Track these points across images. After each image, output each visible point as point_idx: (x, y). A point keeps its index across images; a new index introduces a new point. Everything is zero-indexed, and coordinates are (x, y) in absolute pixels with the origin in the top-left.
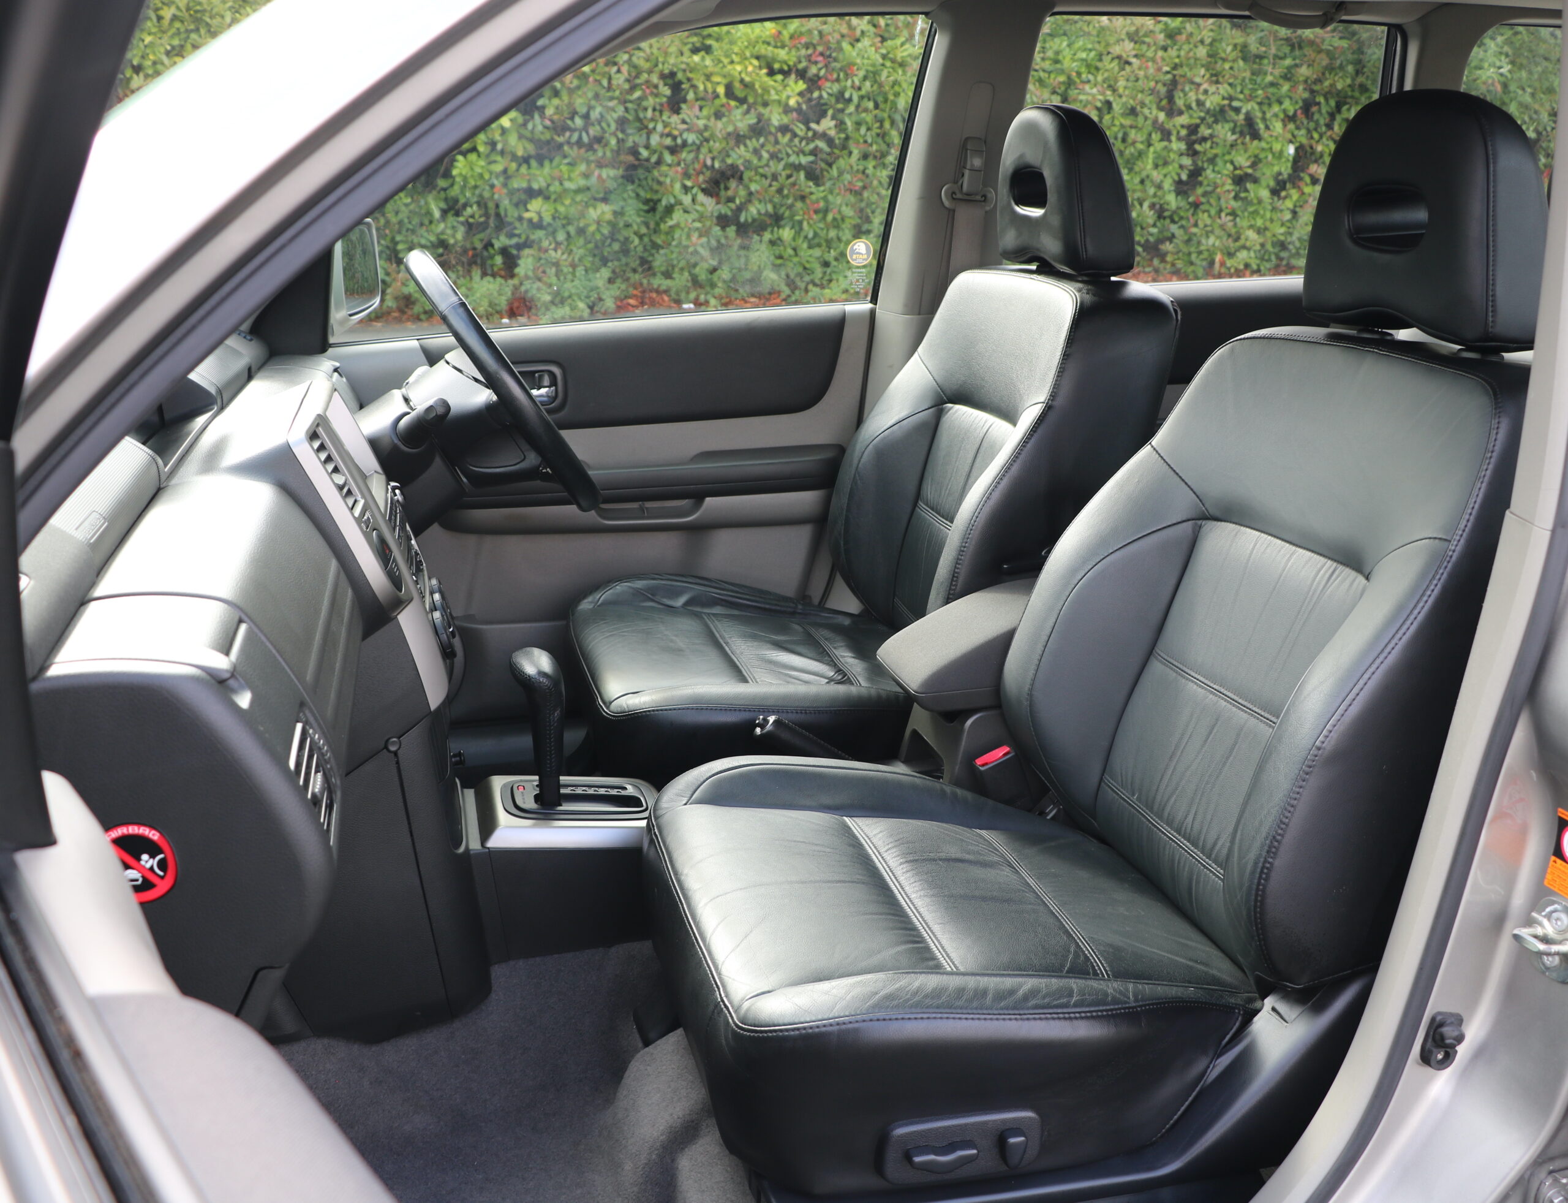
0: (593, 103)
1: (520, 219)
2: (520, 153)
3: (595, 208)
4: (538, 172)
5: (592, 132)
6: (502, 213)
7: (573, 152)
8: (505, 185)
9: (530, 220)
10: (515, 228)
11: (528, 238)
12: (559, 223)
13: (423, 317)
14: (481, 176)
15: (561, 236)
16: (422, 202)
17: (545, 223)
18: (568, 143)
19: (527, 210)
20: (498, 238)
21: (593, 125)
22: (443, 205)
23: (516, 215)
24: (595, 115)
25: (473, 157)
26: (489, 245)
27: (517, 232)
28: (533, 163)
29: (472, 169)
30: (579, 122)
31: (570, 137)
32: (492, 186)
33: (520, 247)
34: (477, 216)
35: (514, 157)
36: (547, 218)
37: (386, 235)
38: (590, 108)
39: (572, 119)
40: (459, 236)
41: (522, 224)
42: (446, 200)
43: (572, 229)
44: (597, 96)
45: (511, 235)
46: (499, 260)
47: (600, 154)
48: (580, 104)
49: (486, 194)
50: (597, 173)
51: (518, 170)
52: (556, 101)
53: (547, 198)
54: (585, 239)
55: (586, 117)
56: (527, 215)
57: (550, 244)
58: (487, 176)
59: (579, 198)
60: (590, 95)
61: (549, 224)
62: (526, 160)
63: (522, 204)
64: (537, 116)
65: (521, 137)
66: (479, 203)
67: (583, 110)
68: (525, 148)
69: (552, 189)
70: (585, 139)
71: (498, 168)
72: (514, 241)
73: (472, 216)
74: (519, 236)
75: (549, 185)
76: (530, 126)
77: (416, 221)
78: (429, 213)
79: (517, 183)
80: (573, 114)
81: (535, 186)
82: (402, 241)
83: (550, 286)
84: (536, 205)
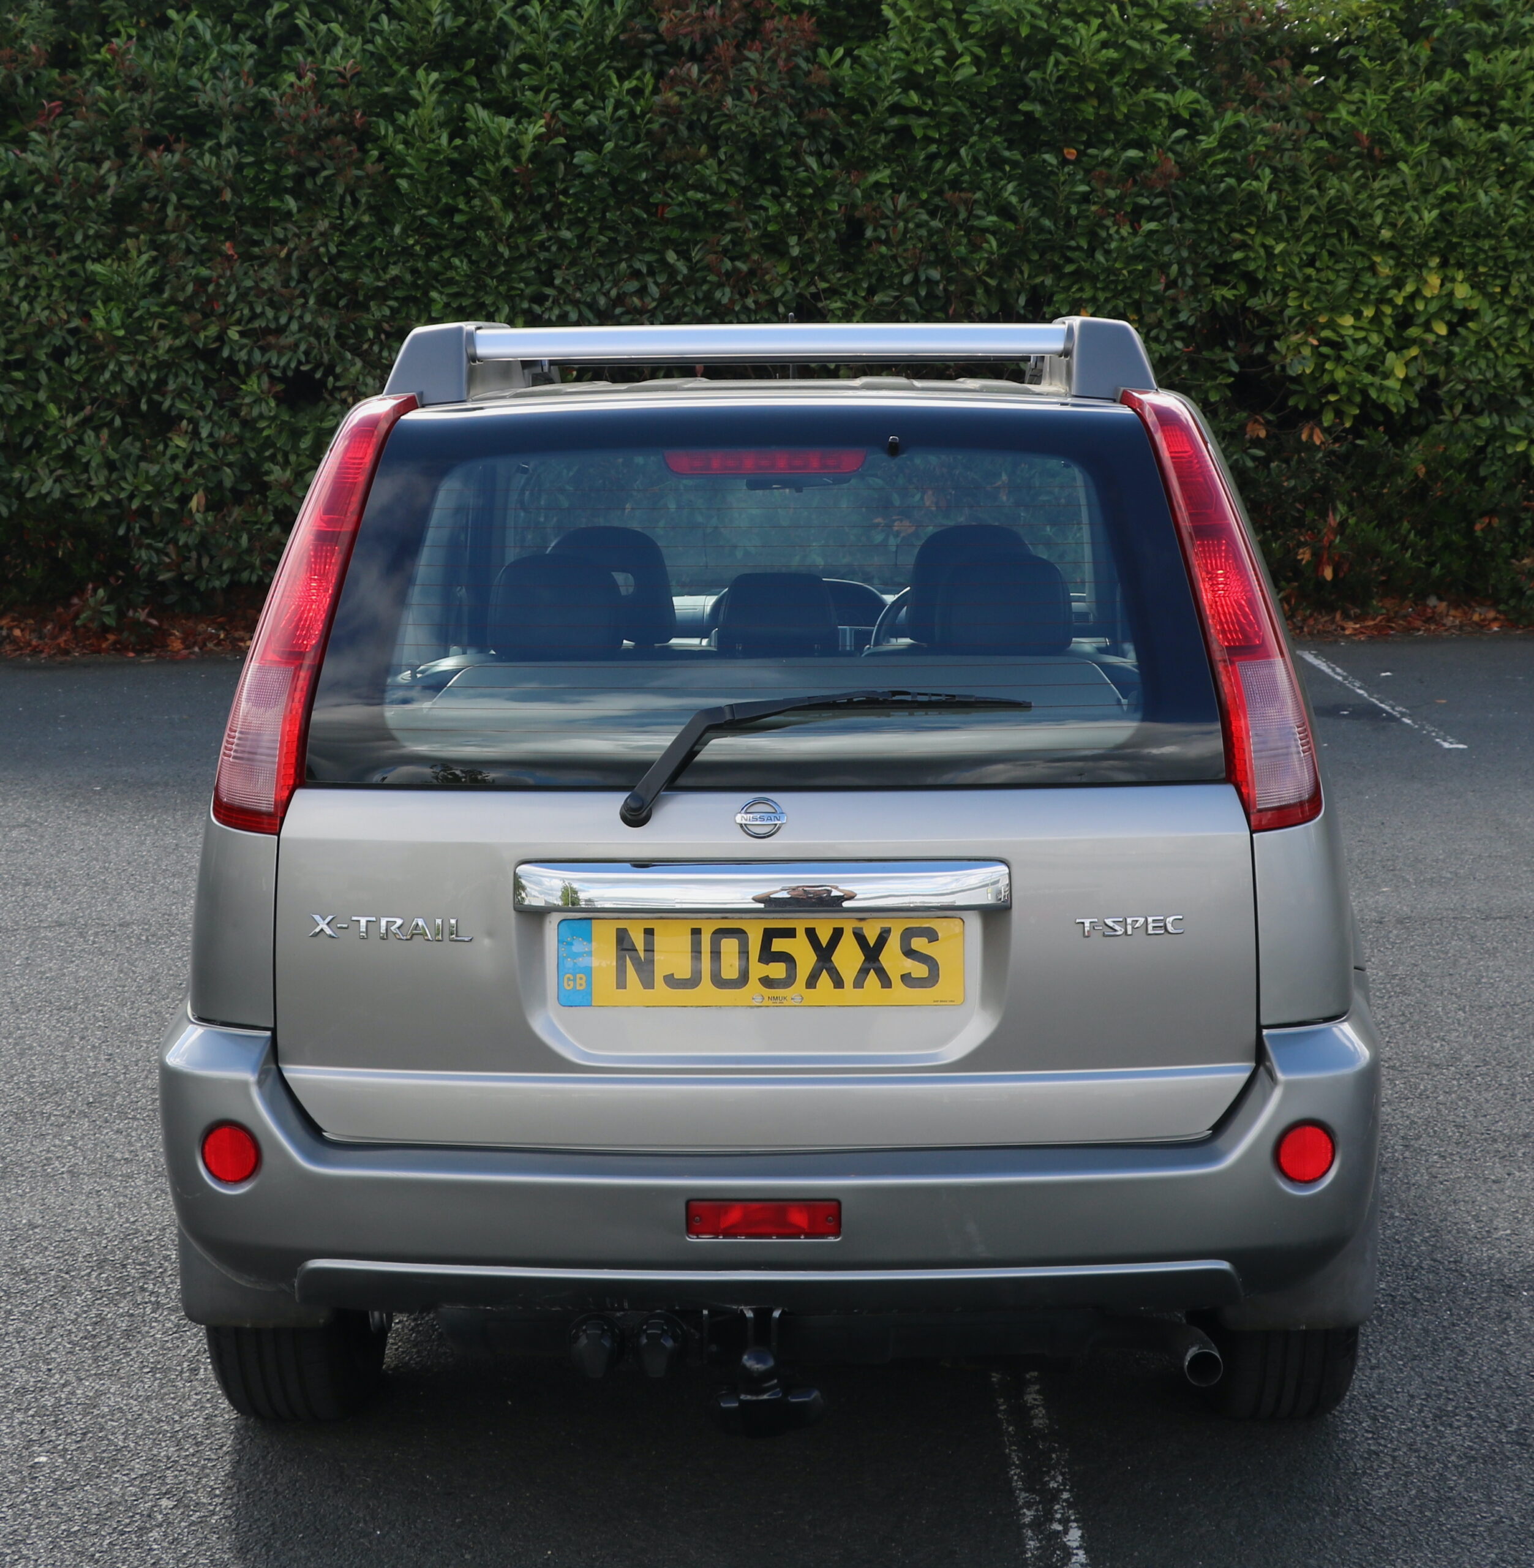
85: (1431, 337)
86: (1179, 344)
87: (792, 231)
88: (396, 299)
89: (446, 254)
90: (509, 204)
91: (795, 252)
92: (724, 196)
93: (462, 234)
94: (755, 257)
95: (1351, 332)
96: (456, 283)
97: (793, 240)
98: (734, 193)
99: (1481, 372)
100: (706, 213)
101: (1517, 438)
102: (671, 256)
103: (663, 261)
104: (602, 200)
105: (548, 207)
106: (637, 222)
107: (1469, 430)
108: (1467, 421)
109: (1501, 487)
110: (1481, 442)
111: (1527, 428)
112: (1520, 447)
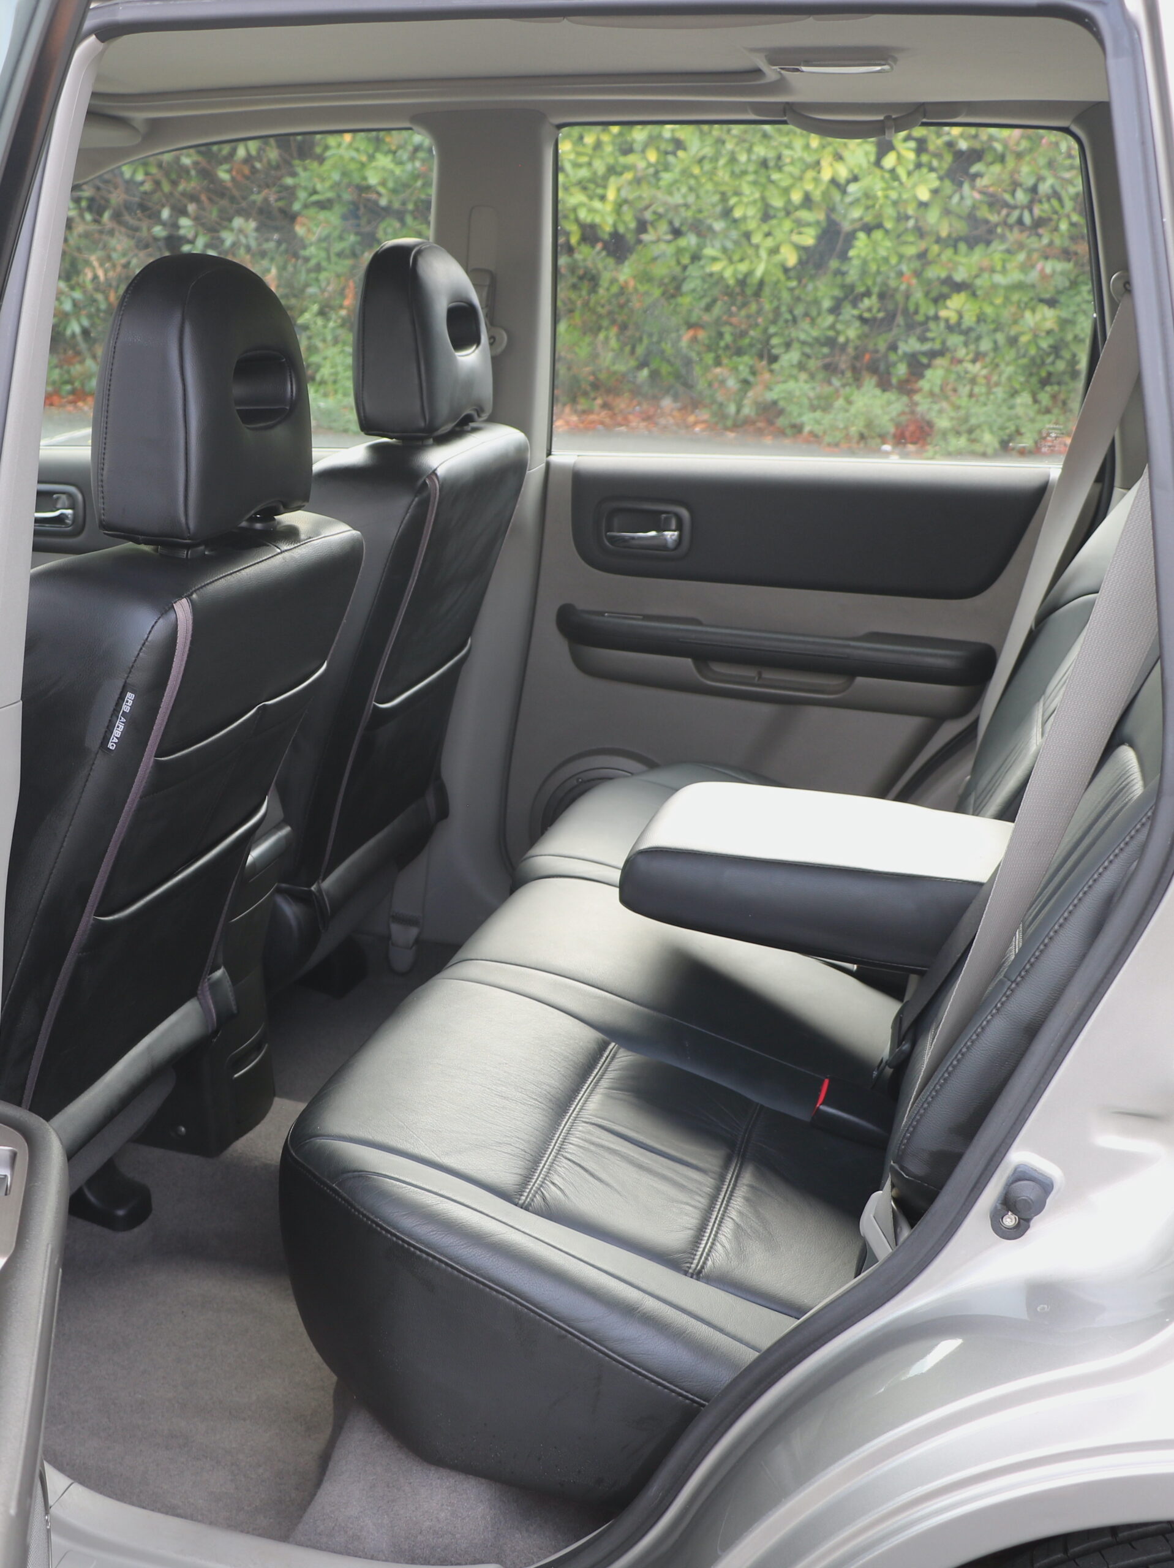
0: (1045, 172)
1: (936, 318)
2: (944, 234)
3: (1033, 310)
4: (964, 260)
5: (1037, 211)
6: (912, 308)
7: (1014, 236)
8: (918, 274)
9: (947, 321)
10: (929, 330)
11: (944, 343)
12: (984, 328)
13: (789, 431)
14: (886, 260)
15: (985, 345)
16: (810, 287)
17: (964, 326)
18: (1005, 223)
19: (946, 308)
20: (906, 342)
21: (1040, 202)
22: (837, 292)
23: (931, 313)
24: (1044, 188)
25: (878, 235)
26: (891, 348)
27: (930, 335)
28: (962, 247)
29: (875, 250)
30: (1021, 197)
31: (1008, 215)
32: (900, 274)
33: (933, 354)
34: (875, 310)
35: (937, 239)
36: (969, 320)
38: (1040, 179)
39: (1013, 193)
40: (852, 334)
41: (938, 325)
42: (843, 286)
43: (1000, 337)
44: (1051, 164)
45: (923, 339)
46: (902, 370)
47: (1045, 241)
48: (1025, 173)
49: (893, 283)
50: (1039, 266)
51: (939, 255)
52: (996, 168)
53: (974, 295)
54: (1018, 351)
55: (1034, 190)
56: (945, 314)
57: (969, 354)
58: (894, 260)
59: (1015, 297)
60: (1042, 161)
61: (971, 328)
62: (952, 242)
63: (939, 300)
64: (966, 187)
65: (947, 212)
66: (882, 296)
67: (1030, 182)
68: (951, 225)
69: (979, 282)
70: (1027, 219)
71: (911, 251)
72: (927, 347)
73: (870, 310)
74: (933, 340)
75: (975, 278)
76: (956, 199)
77: (799, 310)
78: (817, 302)
79: (935, 272)
80: (1015, 185)
81: (958, 277)
82: (775, 334)
83: (957, 408)
84: (957, 302)
85: (642, 165)
86: (418, 164)
95: (572, 156)
99: (684, 196)
101: (714, 259)
107: (670, 249)
108: (669, 242)
109: (703, 303)
110: (686, 260)
111: (724, 250)
112: (716, 267)
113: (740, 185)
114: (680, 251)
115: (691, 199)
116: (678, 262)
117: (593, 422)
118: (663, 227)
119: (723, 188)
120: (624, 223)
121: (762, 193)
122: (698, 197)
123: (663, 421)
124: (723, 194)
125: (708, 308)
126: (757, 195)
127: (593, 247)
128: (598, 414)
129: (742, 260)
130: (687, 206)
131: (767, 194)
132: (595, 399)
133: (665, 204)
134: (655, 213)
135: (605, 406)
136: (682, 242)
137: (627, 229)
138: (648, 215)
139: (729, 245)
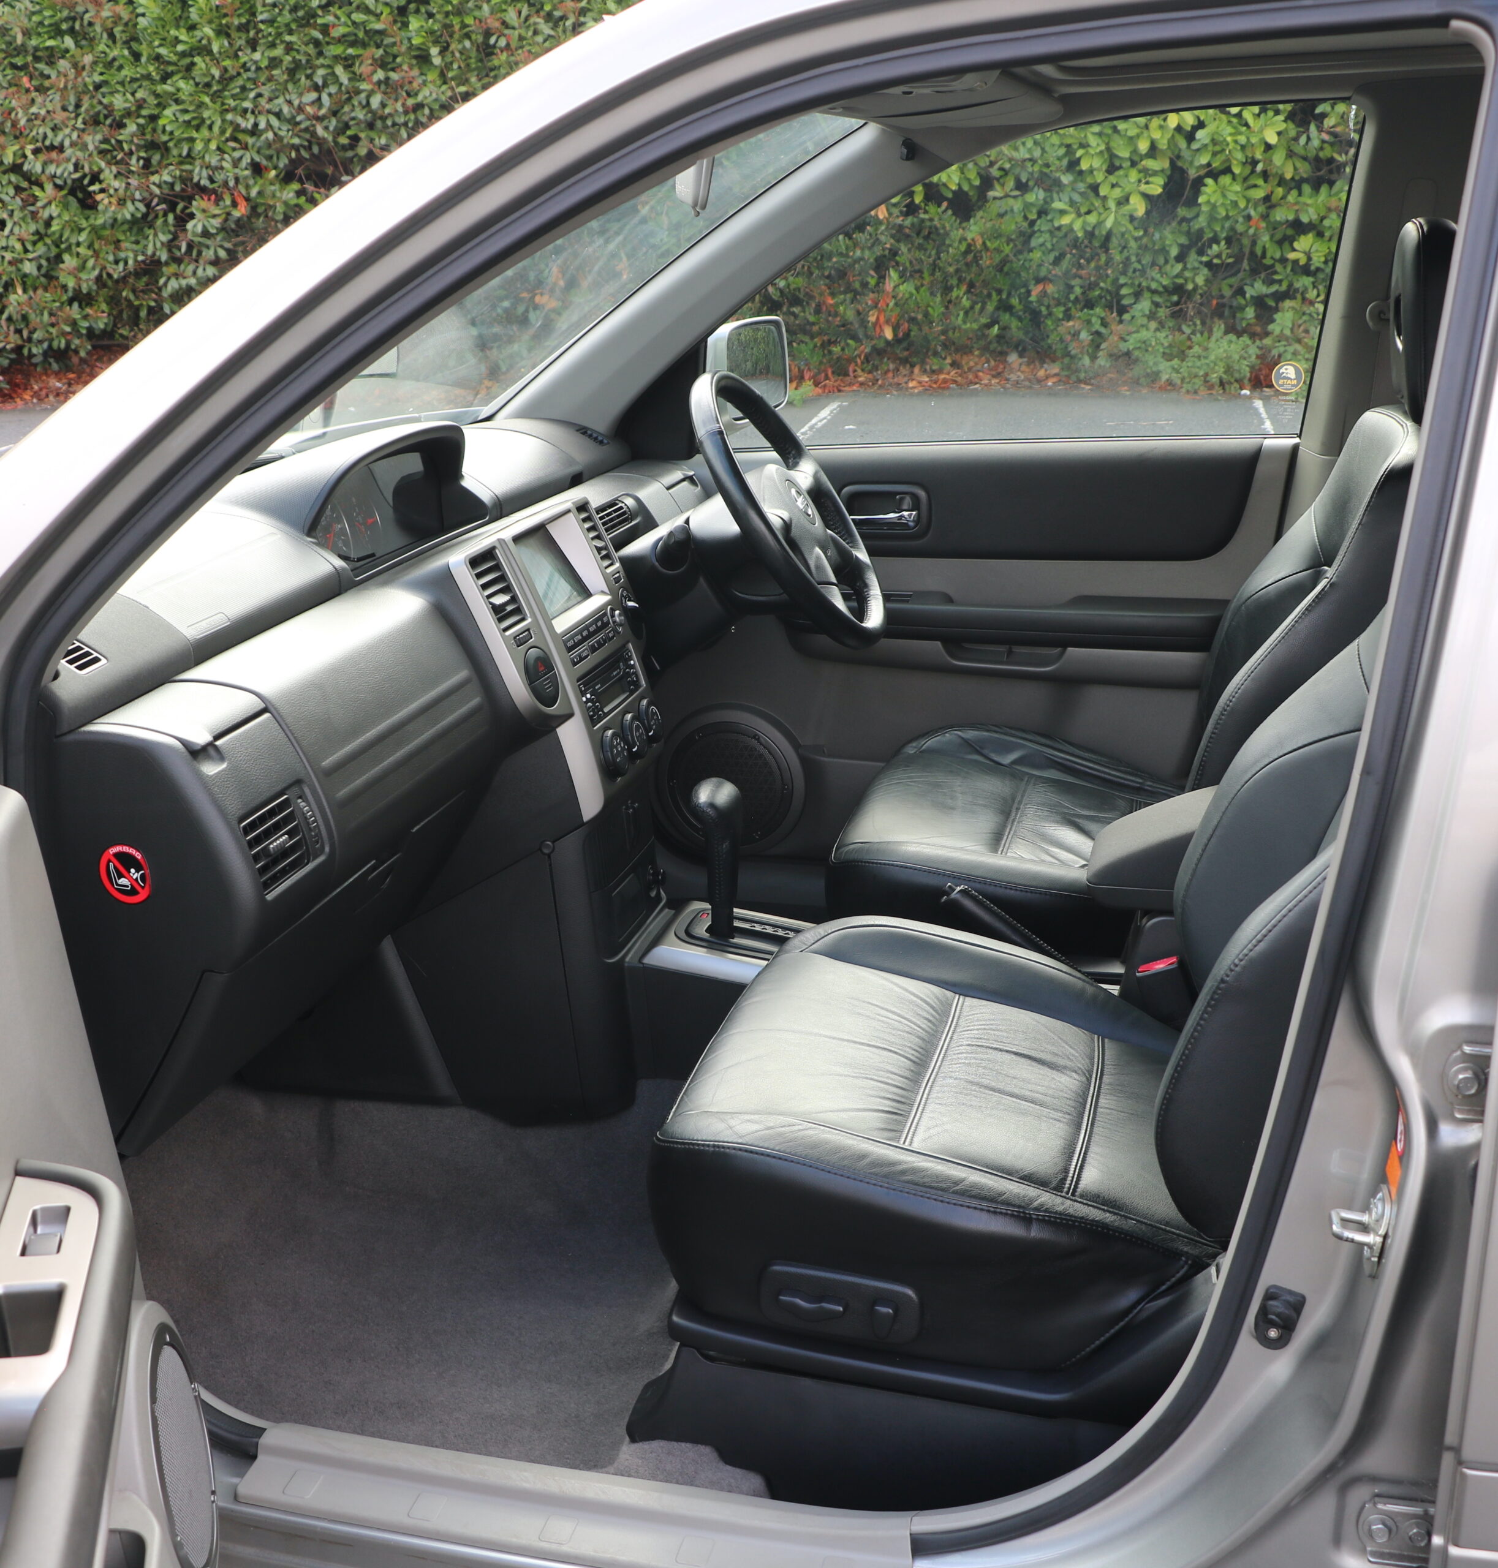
1: (1283, 260)
2: (1288, 176)
4: (1309, 201)
6: (1259, 252)
8: (1265, 217)
9: (1296, 262)
10: (1276, 273)
11: (1290, 285)
13: (1143, 381)
14: (1235, 204)
16: (1157, 236)
17: (1313, 268)
19: (1294, 250)
20: (1252, 286)
22: (1183, 240)
23: (1278, 255)
25: (1226, 180)
26: (1240, 292)
27: (1276, 277)
28: (1307, 188)
29: (1224, 196)
32: (1249, 218)
33: (1280, 297)
34: (1224, 257)
35: (1282, 182)
36: (1317, 261)
37: (1107, 276)
40: (1200, 280)
41: (1285, 267)
42: (1188, 233)
45: (1270, 282)
46: (1250, 313)
49: (1240, 228)
51: (1284, 197)
53: (1320, 235)
56: (1292, 256)
57: (1318, 295)
58: (1242, 204)
61: (1318, 269)
62: (1297, 184)
63: (1285, 241)
64: (1313, 128)
65: (1291, 154)
66: (1229, 241)
68: (1295, 169)
69: (1326, 223)
71: (1259, 194)
72: (1274, 288)
73: (1219, 256)
74: (1280, 282)
75: (1322, 219)
77: (1147, 259)
78: (1164, 251)
79: (1281, 215)
81: (1305, 219)
82: (1125, 285)
84: (1304, 243)
87: (436, 42)
88: (144, 117)
89: (175, 78)
90: (222, 32)
91: (437, 61)
92: (378, 16)
93: (188, 60)
94: (405, 67)
96: (183, 102)
97: (434, 51)
98: (387, 11)
99: (1030, 151)
100: (366, 32)
101: (1062, 212)
102: (339, 70)
103: (333, 74)
104: (287, 25)
105: (252, 33)
106: (317, 43)
107: (1017, 205)
108: (1015, 197)
109: (1051, 257)
110: (1033, 216)
111: (1072, 203)
112: (1066, 220)
113: (1085, 136)
114: (1027, 206)
115: (1037, 153)
116: (1025, 218)
117: (945, 381)
118: (1010, 183)
119: (1068, 141)
120: (969, 180)
121: (1107, 144)
122: (1043, 150)
123: (1013, 377)
124: (1068, 146)
125: (1057, 261)
126: (1103, 147)
127: (939, 206)
128: (948, 373)
129: (1089, 212)
130: (1033, 160)
131: (1112, 144)
132: (945, 358)
133: (1010, 160)
134: (1001, 169)
135: (954, 364)
136: (1031, 197)
137: (971, 186)
138: (995, 172)
139: (1077, 197)
